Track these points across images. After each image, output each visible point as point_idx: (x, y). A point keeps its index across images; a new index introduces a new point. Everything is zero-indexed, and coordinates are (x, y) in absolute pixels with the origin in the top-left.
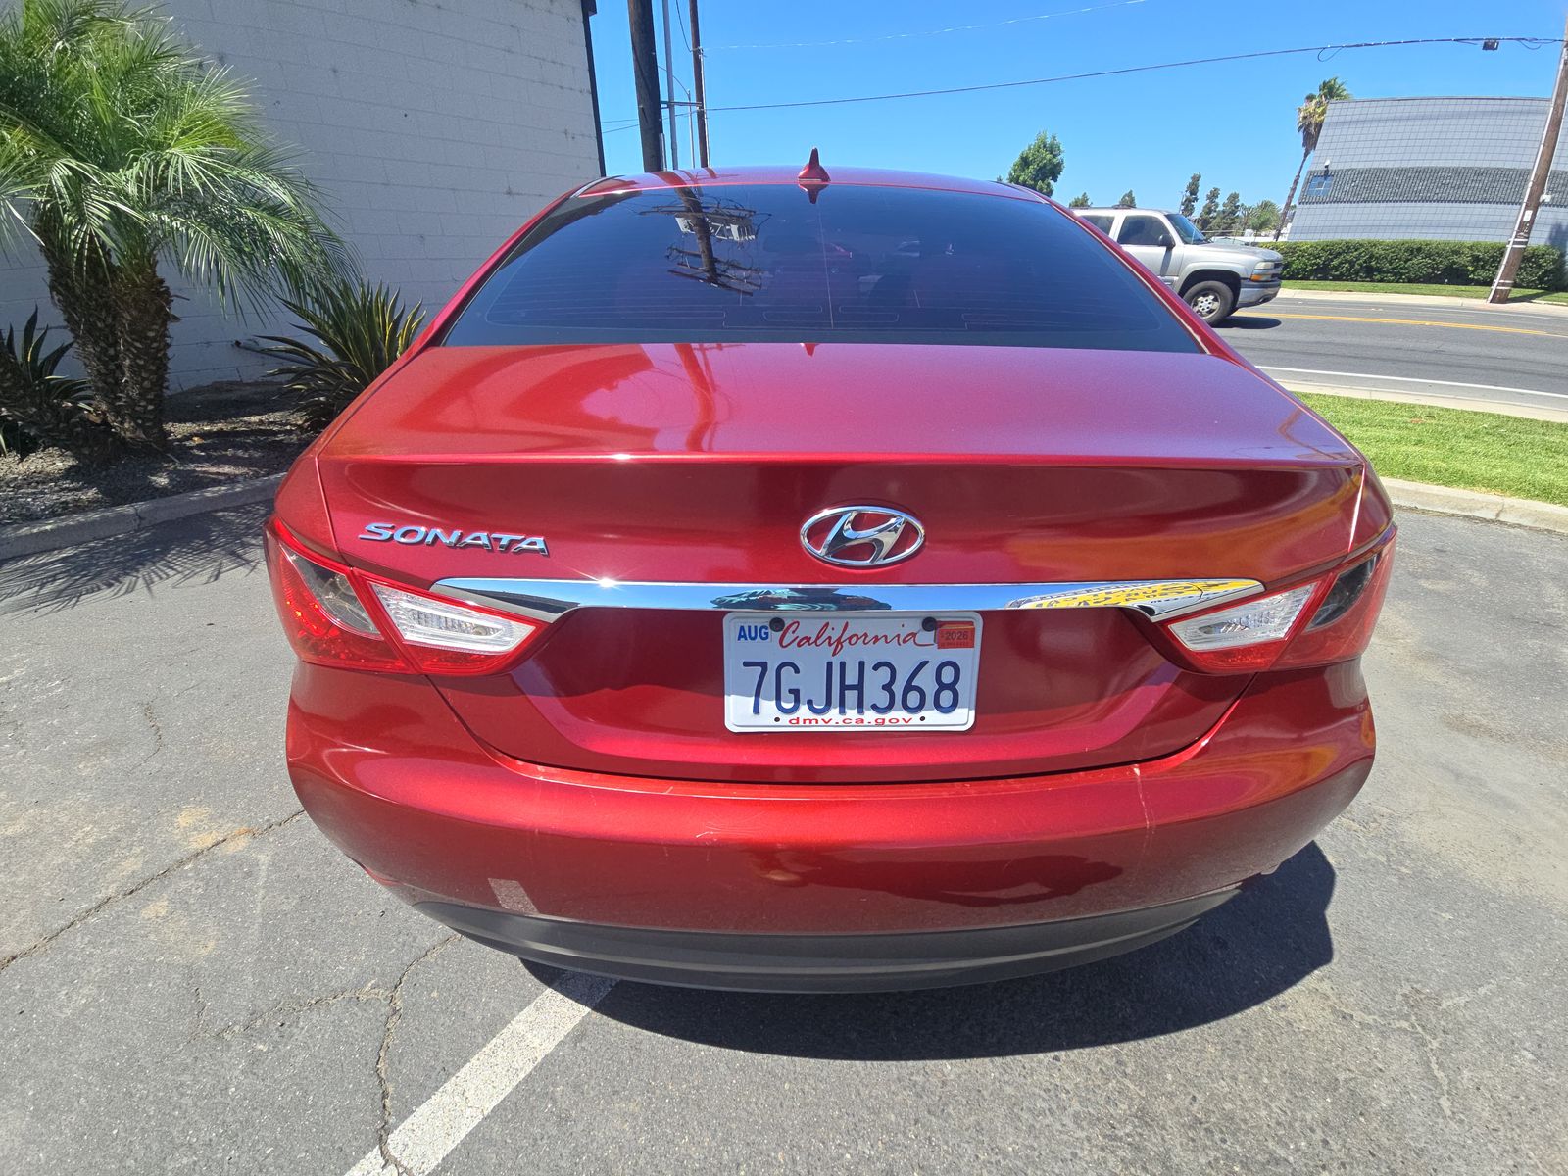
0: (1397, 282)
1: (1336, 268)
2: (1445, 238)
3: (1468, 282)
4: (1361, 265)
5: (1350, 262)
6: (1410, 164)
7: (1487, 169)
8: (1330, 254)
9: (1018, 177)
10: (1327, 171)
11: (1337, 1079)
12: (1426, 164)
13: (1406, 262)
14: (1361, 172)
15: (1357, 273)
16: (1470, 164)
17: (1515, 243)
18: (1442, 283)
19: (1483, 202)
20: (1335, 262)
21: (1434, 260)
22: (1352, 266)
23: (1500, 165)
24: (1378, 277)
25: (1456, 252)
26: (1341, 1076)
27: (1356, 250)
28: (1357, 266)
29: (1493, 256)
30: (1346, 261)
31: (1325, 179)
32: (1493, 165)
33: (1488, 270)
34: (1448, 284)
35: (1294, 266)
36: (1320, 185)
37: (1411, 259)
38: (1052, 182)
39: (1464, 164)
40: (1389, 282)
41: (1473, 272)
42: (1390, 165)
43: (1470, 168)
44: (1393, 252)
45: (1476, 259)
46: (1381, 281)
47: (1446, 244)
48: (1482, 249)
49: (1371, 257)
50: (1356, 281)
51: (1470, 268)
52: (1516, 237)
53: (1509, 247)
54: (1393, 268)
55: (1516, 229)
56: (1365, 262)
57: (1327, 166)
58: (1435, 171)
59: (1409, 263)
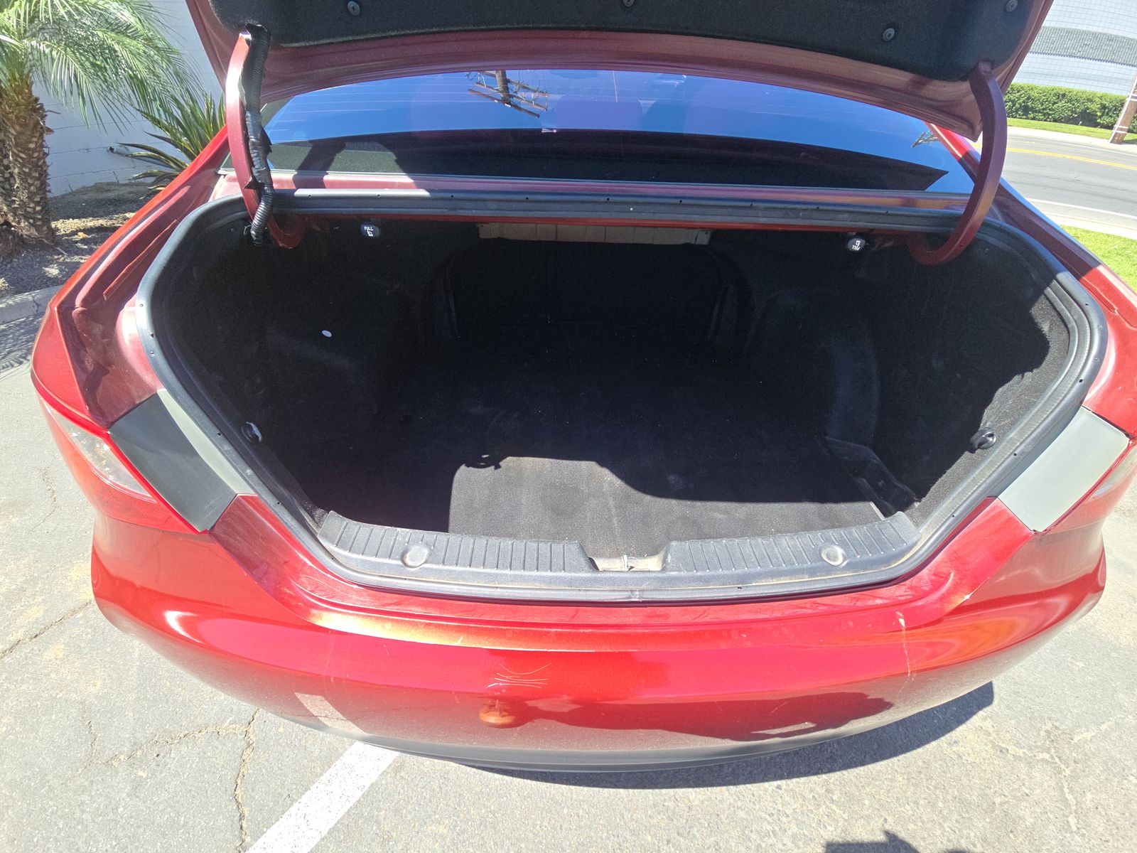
0: (1045, 120)
2: (1083, 88)
3: (1096, 125)
4: (1020, 104)
5: (1013, 101)
6: (1063, 26)
7: (1116, 37)
11: (994, 803)
12: (1074, 27)
13: (1053, 105)
15: (1017, 111)
16: (1105, 31)
17: (1133, 97)
18: (1077, 124)
19: (1112, 62)
21: (1073, 105)
22: (1014, 105)
23: (1125, 35)
24: (1032, 116)
25: (1090, 100)
26: (998, 800)
27: (1018, 92)
28: (1017, 105)
29: (1115, 106)
30: (1010, 100)
32: (1120, 34)
33: (1111, 117)
34: (1081, 125)
37: (1056, 103)
39: (1100, 30)
40: (1039, 120)
41: (1100, 117)
43: (1104, 34)
44: (1044, 96)
45: (1104, 107)
46: (1034, 119)
47: (1084, 92)
48: (1108, 100)
49: (1028, 99)
50: (1016, 117)
51: (1099, 114)
52: (1134, 93)
53: (1128, 100)
54: (1044, 109)
55: (1134, 86)
56: (1024, 102)
58: (1080, 33)
59: (1056, 106)
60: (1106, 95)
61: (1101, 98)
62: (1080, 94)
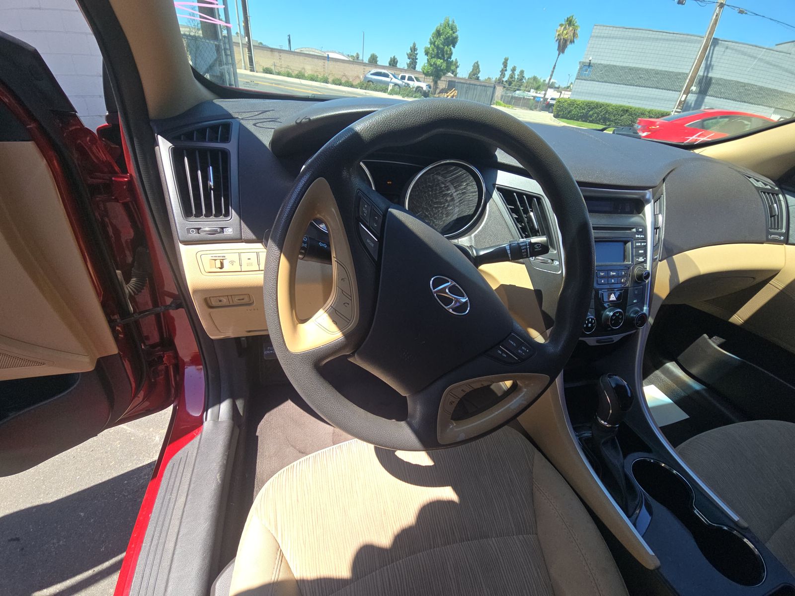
1: (591, 116)
2: (637, 106)
4: (601, 116)
5: (598, 114)
6: (627, 65)
7: (661, 71)
8: (589, 108)
9: (435, 42)
10: (590, 63)
12: (634, 65)
13: (621, 117)
14: (605, 66)
15: (599, 120)
16: (653, 68)
17: (676, 112)
19: (657, 88)
20: (591, 113)
21: (632, 117)
22: (598, 116)
23: (667, 69)
27: (601, 107)
28: (600, 117)
30: (596, 113)
31: (589, 68)
32: (664, 69)
35: (573, 112)
36: (586, 71)
37: (623, 115)
38: (452, 48)
40: (612, 127)
42: (618, 64)
43: (653, 70)
44: (616, 111)
46: (609, 125)
47: (639, 109)
48: (654, 113)
49: (606, 113)
50: (599, 124)
52: (677, 109)
53: (672, 114)
54: (616, 119)
55: (677, 104)
56: (603, 114)
57: (590, 61)
58: (637, 70)
59: (622, 117)
60: (653, 110)
61: (649, 112)
62: (636, 110)
